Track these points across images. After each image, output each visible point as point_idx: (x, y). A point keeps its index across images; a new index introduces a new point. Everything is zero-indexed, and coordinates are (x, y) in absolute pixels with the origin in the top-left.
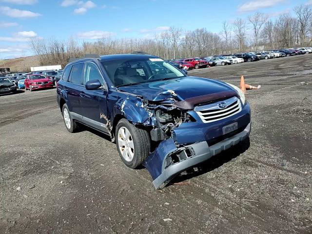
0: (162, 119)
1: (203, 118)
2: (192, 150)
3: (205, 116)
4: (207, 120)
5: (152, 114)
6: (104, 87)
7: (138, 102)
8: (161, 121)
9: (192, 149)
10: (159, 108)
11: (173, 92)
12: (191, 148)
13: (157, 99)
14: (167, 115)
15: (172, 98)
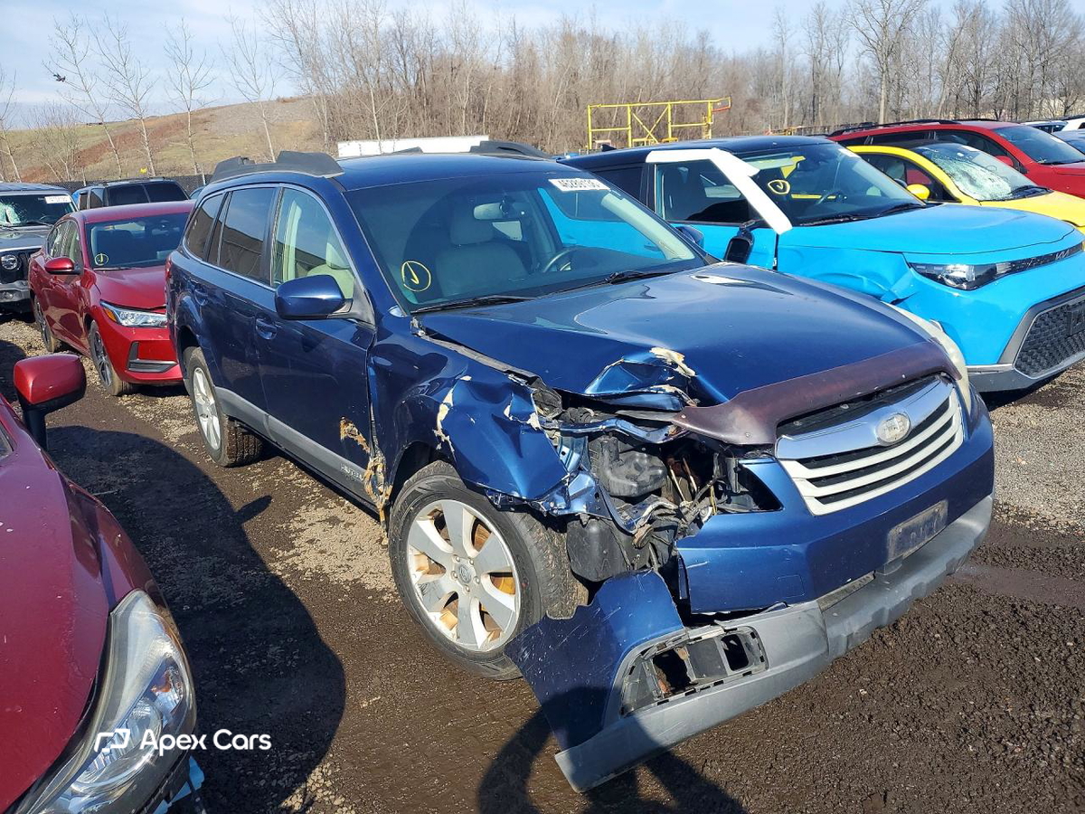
0: (621, 482)
1: (809, 492)
2: (753, 642)
3: (816, 482)
4: (824, 500)
5: (576, 456)
6: (356, 310)
7: (514, 399)
8: (616, 491)
9: (754, 635)
10: (610, 432)
11: (679, 358)
12: (747, 632)
13: (601, 387)
14: (641, 458)
15: (671, 383)
